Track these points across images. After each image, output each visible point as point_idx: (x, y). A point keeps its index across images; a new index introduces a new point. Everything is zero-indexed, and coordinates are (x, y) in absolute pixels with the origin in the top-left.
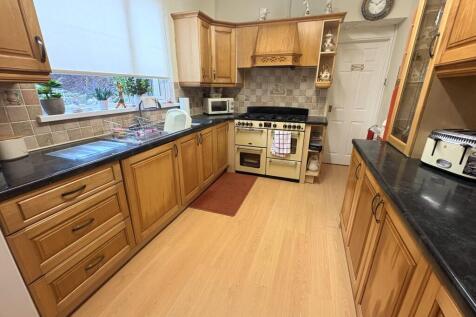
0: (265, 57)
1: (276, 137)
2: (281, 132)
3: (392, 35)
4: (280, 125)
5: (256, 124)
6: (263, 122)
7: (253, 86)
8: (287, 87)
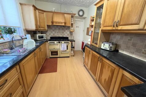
0: (56, 22)
1: (62, 46)
2: (64, 44)
3: (84, 20)
4: (63, 42)
5: (56, 42)
6: (58, 42)
7: (51, 30)
8: (62, 31)
